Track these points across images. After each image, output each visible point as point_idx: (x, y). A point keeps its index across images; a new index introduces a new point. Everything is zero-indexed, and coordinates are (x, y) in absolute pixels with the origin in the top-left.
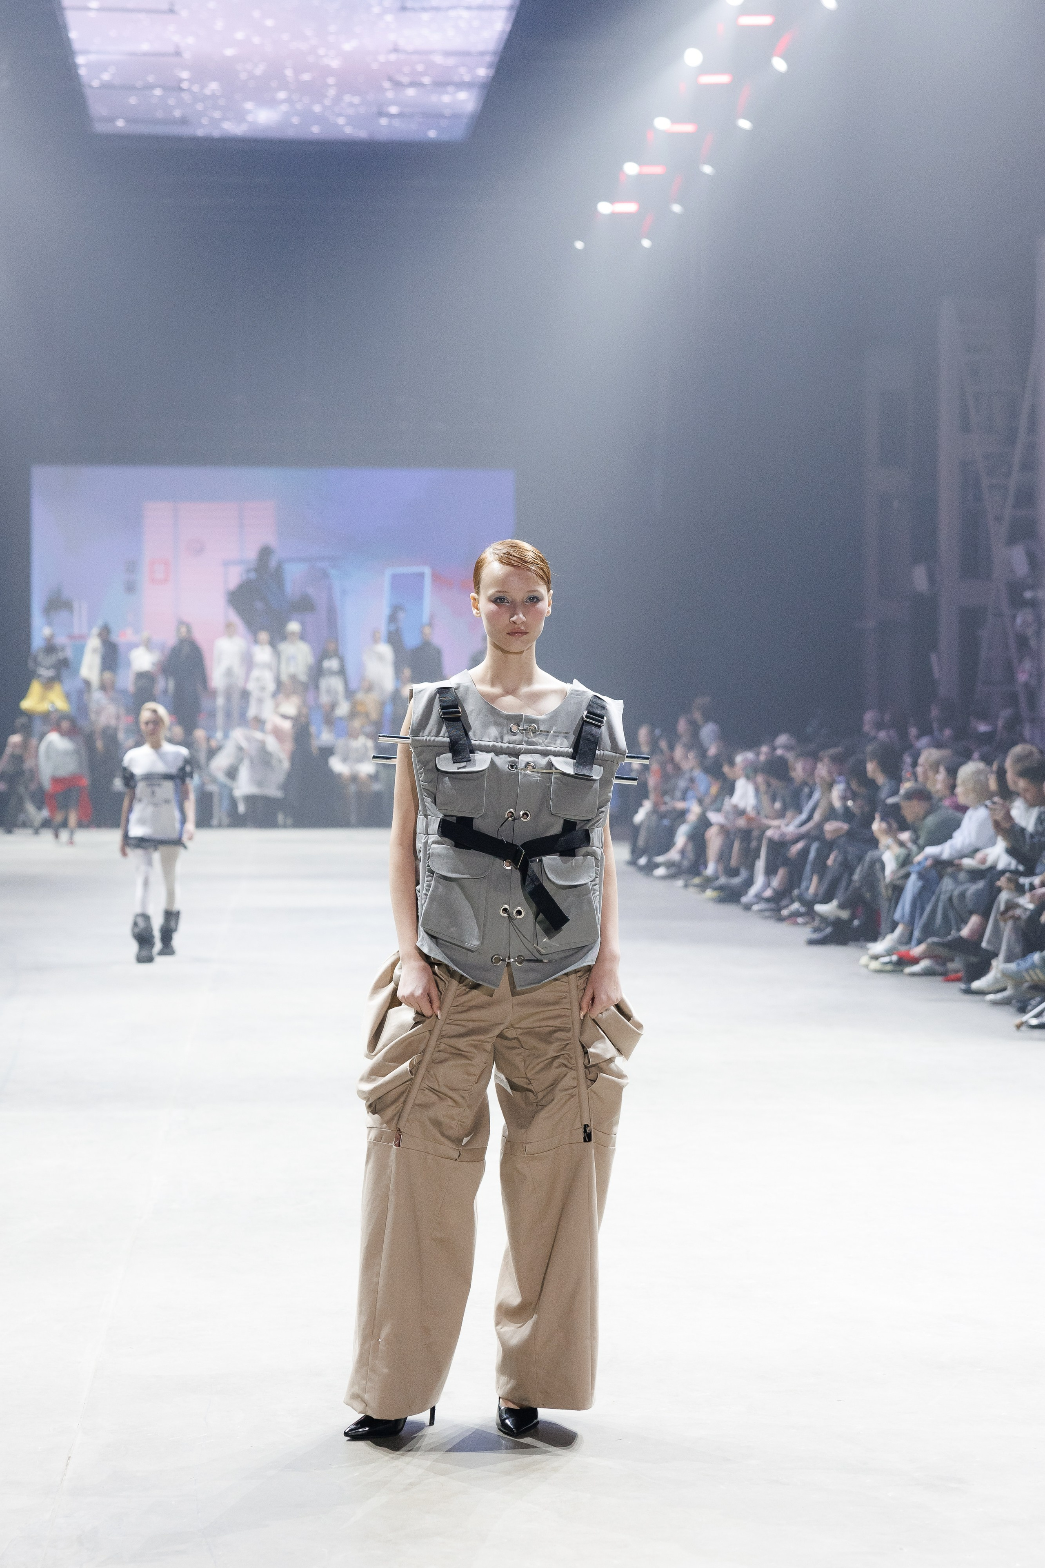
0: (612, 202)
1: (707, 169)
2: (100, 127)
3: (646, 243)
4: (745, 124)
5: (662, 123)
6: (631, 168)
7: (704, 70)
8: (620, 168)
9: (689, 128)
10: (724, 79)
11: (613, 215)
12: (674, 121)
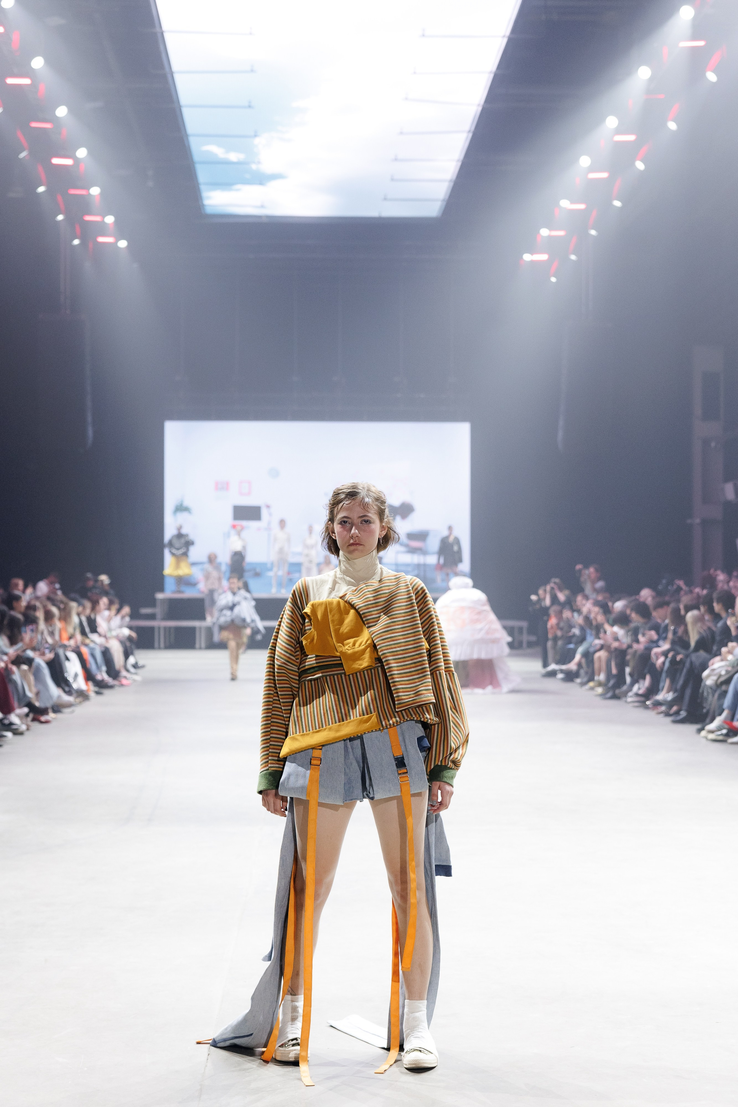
0: (532, 254)
1: (593, 232)
2: (209, 210)
3: (553, 279)
4: (617, 203)
5: (565, 204)
6: (544, 232)
7: (592, 169)
8: (538, 232)
9: (582, 206)
10: (605, 175)
11: (532, 262)
12: (572, 202)
